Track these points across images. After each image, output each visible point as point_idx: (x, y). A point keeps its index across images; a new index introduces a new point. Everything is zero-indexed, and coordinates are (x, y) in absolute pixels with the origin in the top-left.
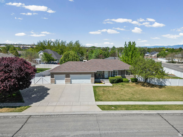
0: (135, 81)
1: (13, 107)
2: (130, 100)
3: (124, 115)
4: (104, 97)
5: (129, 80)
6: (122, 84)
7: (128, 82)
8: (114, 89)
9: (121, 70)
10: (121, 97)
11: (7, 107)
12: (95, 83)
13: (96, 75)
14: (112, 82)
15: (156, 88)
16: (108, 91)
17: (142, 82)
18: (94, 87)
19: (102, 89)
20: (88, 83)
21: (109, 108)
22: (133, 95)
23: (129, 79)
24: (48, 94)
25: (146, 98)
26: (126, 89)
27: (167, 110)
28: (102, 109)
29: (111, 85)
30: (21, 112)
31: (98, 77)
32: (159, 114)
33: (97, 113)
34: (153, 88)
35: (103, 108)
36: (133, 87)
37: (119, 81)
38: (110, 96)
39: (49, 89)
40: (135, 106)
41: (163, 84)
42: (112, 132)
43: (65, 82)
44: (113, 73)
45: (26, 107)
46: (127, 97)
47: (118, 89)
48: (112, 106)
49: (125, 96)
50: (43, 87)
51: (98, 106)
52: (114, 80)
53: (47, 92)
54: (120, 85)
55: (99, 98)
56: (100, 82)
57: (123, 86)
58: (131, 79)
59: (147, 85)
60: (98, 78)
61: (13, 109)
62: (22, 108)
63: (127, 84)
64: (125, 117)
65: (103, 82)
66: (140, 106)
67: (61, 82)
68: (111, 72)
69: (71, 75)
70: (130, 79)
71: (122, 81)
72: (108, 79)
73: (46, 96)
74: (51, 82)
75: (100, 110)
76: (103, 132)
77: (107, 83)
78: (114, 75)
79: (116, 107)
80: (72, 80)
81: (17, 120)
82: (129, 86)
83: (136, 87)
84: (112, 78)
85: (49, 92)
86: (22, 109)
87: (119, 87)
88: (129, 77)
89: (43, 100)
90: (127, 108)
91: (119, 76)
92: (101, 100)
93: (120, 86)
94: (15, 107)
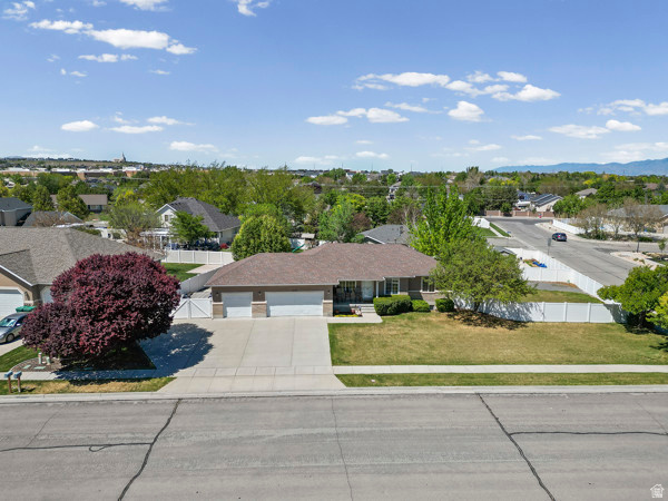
0: (448, 307)
1: (133, 380)
2: (420, 361)
3: (398, 396)
4: (354, 354)
5: (432, 306)
6: (410, 318)
7: (428, 310)
8: (384, 331)
9: (409, 279)
10: (398, 354)
11: (119, 380)
12: (335, 314)
13: (338, 290)
14: (382, 312)
15: (500, 330)
16: (369, 338)
17: (467, 311)
18: (332, 327)
19: (351, 331)
20: (315, 315)
21: (365, 380)
22: (432, 347)
23: (430, 303)
24: (211, 346)
25: (462, 356)
26: (418, 331)
27: (504, 384)
28: (347, 385)
29: (378, 319)
30: (155, 390)
31: (343, 297)
32: (479, 394)
33: (333, 393)
34: (491, 330)
35: (348, 380)
36: (437, 327)
37: (403, 308)
38: (370, 353)
39: (210, 334)
40: (427, 376)
41: (523, 318)
42: (363, 429)
43: (253, 311)
44: (387, 287)
45: (164, 379)
46: (414, 355)
47: (395, 332)
48: (372, 376)
49: (411, 351)
50: (194, 327)
51: (337, 376)
52: (387, 307)
53: (206, 341)
54: (402, 319)
55: (343, 357)
56: (349, 313)
57: (410, 324)
58: (437, 301)
59: (479, 321)
60: (343, 301)
61: (136, 384)
62: (156, 381)
63: (422, 317)
64: (396, 402)
65: (358, 313)
66: (439, 376)
67: (241, 314)
68: (381, 283)
69: (267, 294)
70: (434, 303)
71: (411, 309)
72: (370, 301)
73: (206, 352)
74: (214, 314)
75: (343, 386)
76: (344, 430)
77: (368, 315)
78: (388, 291)
79: (382, 380)
80: (271, 308)
81: (153, 407)
82: (428, 322)
83: (446, 326)
84: (384, 299)
85: (211, 340)
86: (155, 385)
87: (401, 326)
88: (431, 298)
89: (201, 363)
90: (408, 380)
91: (402, 295)
92: (347, 363)
93: (403, 322)
94: (139, 380)
